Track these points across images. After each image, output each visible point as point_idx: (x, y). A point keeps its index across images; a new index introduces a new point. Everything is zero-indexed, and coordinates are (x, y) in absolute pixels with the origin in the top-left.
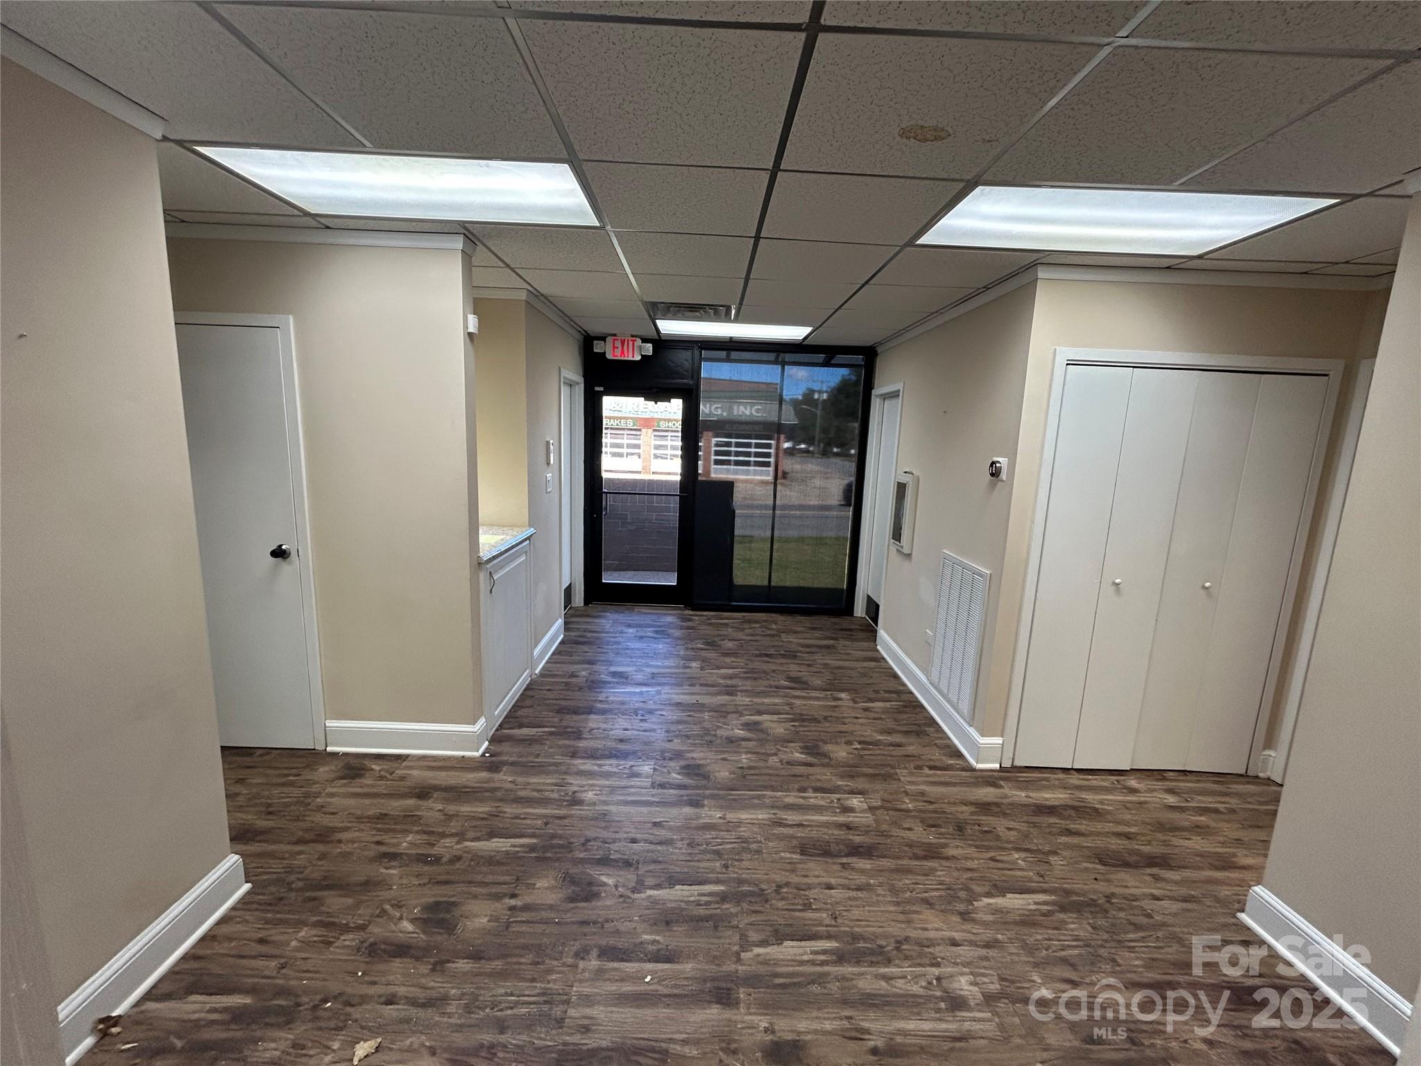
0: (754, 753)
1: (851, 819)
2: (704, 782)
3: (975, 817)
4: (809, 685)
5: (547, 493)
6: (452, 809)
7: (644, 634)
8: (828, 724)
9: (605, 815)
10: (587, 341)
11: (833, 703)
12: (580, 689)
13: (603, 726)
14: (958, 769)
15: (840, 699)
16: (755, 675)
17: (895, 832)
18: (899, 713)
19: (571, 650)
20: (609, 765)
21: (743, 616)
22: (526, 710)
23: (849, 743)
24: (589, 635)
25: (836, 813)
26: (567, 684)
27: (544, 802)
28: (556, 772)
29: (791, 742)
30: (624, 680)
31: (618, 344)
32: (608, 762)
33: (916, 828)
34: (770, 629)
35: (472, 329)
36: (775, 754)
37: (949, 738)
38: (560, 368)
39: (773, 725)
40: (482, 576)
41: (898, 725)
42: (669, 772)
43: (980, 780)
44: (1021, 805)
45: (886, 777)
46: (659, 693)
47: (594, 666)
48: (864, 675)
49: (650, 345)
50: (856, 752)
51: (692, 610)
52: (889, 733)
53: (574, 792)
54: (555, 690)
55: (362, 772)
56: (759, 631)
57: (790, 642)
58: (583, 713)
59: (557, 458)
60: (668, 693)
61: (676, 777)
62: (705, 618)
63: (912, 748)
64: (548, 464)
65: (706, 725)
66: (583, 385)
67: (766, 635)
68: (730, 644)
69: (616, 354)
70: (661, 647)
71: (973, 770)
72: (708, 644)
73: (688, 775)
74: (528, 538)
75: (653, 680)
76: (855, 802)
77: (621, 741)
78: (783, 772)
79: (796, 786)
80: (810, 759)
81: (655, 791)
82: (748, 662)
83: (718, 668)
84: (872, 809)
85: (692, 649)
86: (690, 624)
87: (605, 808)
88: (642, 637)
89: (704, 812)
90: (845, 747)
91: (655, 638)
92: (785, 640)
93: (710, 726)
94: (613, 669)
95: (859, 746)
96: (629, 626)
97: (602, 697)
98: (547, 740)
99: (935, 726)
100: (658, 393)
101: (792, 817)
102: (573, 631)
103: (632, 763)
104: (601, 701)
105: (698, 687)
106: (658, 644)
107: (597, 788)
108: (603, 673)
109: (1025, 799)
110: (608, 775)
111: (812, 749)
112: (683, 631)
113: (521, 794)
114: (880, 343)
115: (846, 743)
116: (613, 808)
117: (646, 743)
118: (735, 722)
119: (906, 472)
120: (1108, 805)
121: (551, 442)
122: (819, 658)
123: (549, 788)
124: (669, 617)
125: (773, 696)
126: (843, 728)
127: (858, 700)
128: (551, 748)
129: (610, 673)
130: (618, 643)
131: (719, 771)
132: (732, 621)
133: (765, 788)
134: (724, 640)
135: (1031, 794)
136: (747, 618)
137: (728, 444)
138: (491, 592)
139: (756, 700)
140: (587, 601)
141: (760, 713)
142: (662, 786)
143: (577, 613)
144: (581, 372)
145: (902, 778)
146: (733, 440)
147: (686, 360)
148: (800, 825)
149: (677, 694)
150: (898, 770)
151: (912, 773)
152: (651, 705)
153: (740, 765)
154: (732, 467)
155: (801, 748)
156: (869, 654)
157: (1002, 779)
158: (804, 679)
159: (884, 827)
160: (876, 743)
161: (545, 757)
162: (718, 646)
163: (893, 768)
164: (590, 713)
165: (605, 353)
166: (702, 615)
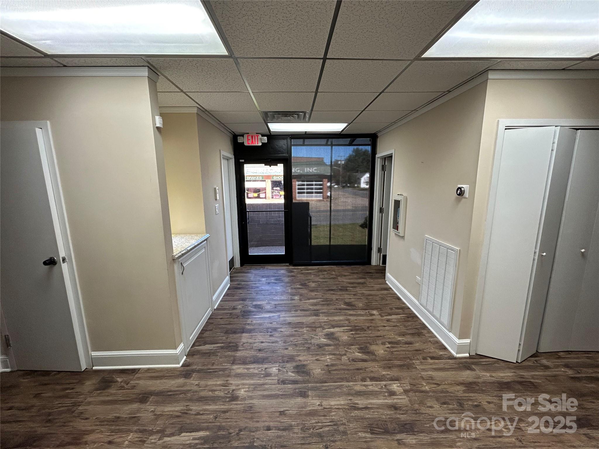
0: (334, 354)
1: (395, 401)
2: (307, 378)
3: (467, 395)
4: (356, 307)
5: (216, 214)
6: (160, 409)
7: (270, 281)
8: (370, 332)
9: (251, 407)
10: (235, 137)
11: (370, 318)
12: (238, 317)
13: (250, 341)
14: (446, 359)
15: (374, 315)
16: (328, 302)
17: (423, 410)
18: (405, 321)
19: (234, 293)
20: (254, 368)
21: (318, 268)
22: (208, 333)
23: (383, 344)
24: (243, 283)
25: (385, 396)
26: (231, 314)
27: (214, 400)
28: (223, 376)
29: (352, 345)
30: (261, 310)
31: (250, 138)
32: (252, 366)
33: (435, 406)
34: (332, 275)
35: (158, 125)
36: (345, 355)
37: (436, 337)
38: (220, 150)
39: (341, 334)
40: (176, 267)
41: (407, 330)
42: (287, 372)
43: (461, 365)
44: (489, 383)
45: (409, 367)
46: (279, 317)
47: (245, 302)
48: (383, 299)
49: (266, 137)
50: (388, 349)
51: (294, 266)
52: (404, 335)
53: (233, 390)
54: (224, 318)
55: (111, 384)
56: (326, 276)
57: (343, 281)
58: (239, 333)
59: (221, 195)
60: (284, 317)
61: (291, 375)
62: (300, 270)
63: (418, 344)
64: (216, 199)
65: (306, 336)
66: (234, 159)
67: (330, 278)
68: (313, 285)
69: (249, 143)
70: (279, 288)
71: (455, 358)
72: (302, 285)
73: (298, 372)
74: (206, 240)
75: (276, 309)
76: (395, 387)
77: (260, 350)
78: (351, 367)
79: (360, 377)
80: (365, 357)
81: (280, 386)
82: (323, 295)
83: (309, 299)
84: (406, 392)
85: (294, 288)
86: (292, 274)
87: (251, 401)
88: (269, 283)
89: (310, 400)
90: (382, 346)
91: (276, 283)
92: (340, 280)
93: (308, 337)
94: (255, 303)
95: (389, 346)
96: (263, 277)
97: (249, 321)
98: (219, 352)
99: (426, 329)
100: (271, 161)
101: (361, 402)
102: (235, 282)
103: (266, 366)
104: (248, 324)
105: (299, 312)
106: (278, 286)
107: (247, 387)
108: (250, 305)
109: (490, 378)
110: (252, 376)
111: (364, 350)
112: (289, 278)
113: (203, 394)
114: (380, 131)
115: (382, 344)
116: (255, 401)
117: (273, 352)
118: (320, 334)
119: (398, 195)
120: (538, 379)
121: (217, 188)
122: (360, 290)
123: (218, 388)
124: (282, 270)
125: (339, 315)
126: (379, 334)
127: (383, 314)
128: (221, 358)
129: (253, 306)
130: (258, 287)
131: (315, 369)
132: (313, 271)
133: (342, 379)
134: (310, 282)
135: (494, 375)
136: (320, 269)
137: (303, 185)
138: (182, 274)
139: (330, 318)
140: (242, 264)
141: (333, 327)
142: (284, 382)
143: (237, 271)
144: (233, 153)
145: (417, 367)
146: (305, 183)
147: (284, 145)
148: (366, 408)
149: (289, 317)
150: (414, 361)
151: (421, 362)
152: (275, 325)
153: (327, 364)
154: (305, 195)
155: (358, 349)
156: (383, 286)
157: (473, 363)
158: (354, 303)
159: (416, 406)
160: (398, 343)
161: (218, 365)
162: (307, 286)
163: (411, 360)
164: (243, 332)
165: (243, 142)
166: (298, 269)
